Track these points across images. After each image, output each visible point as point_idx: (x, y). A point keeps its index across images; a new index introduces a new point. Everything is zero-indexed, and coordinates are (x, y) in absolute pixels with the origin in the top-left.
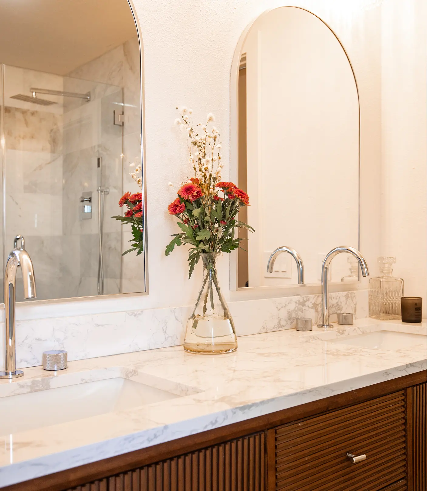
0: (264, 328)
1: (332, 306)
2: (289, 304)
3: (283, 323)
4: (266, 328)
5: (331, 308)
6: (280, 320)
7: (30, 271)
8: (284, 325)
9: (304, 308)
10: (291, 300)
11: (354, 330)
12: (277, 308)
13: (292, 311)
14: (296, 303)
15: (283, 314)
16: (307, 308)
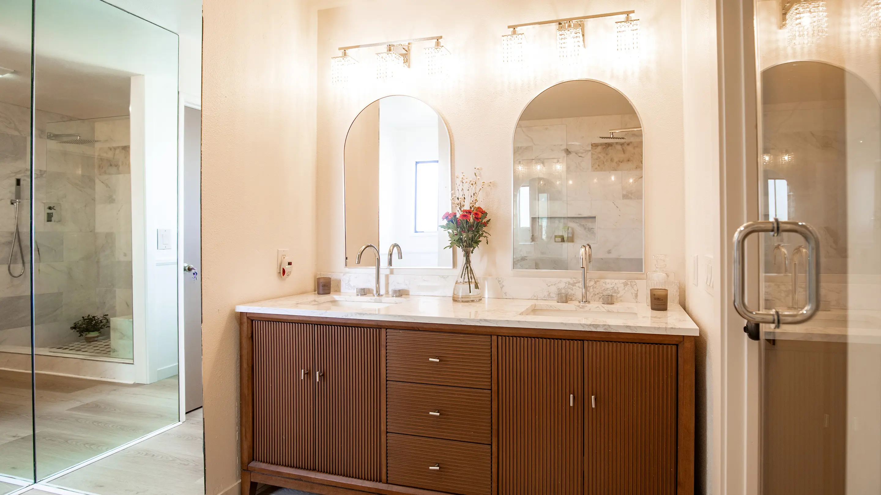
0: (535, 296)
1: (606, 289)
2: (558, 283)
3: (552, 295)
4: (537, 296)
5: (606, 291)
6: (550, 293)
7: (360, 253)
8: (554, 297)
9: (574, 287)
10: (561, 281)
11: (597, 307)
12: (547, 285)
13: (562, 288)
14: (566, 283)
15: (553, 290)
16: (578, 288)
